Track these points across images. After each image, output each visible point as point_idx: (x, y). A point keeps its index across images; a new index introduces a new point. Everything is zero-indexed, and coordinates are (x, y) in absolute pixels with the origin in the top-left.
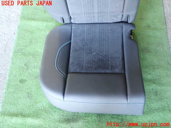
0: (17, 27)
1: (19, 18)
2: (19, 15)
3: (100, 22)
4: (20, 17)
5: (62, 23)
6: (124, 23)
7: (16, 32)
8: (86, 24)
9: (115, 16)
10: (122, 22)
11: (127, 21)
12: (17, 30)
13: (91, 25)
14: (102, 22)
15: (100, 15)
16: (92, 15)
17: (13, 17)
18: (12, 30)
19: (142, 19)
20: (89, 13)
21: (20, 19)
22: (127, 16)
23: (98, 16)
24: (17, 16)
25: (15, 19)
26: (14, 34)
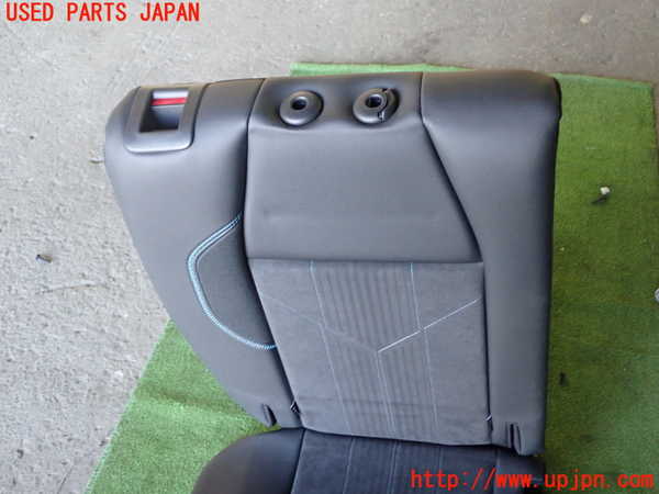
0: (117, 421)
1: (136, 387)
2: (137, 378)
3: (405, 439)
4: (139, 384)
5: (267, 423)
6: (499, 452)
7: (109, 439)
8: (358, 437)
9: (459, 423)
10: (491, 447)
11: (513, 446)
12: (115, 432)
13: (374, 444)
14: (413, 439)
15: (402, 413)
16: (375, 410)
17: (116, 380)
18: (99, 427)
19: (588, 439)
20: (361, 402)
21: (136, 393)
22: (509, 428)
23: (398, 416)
24: (130, 379)
25: (121, 390)
26: (103, 443)
